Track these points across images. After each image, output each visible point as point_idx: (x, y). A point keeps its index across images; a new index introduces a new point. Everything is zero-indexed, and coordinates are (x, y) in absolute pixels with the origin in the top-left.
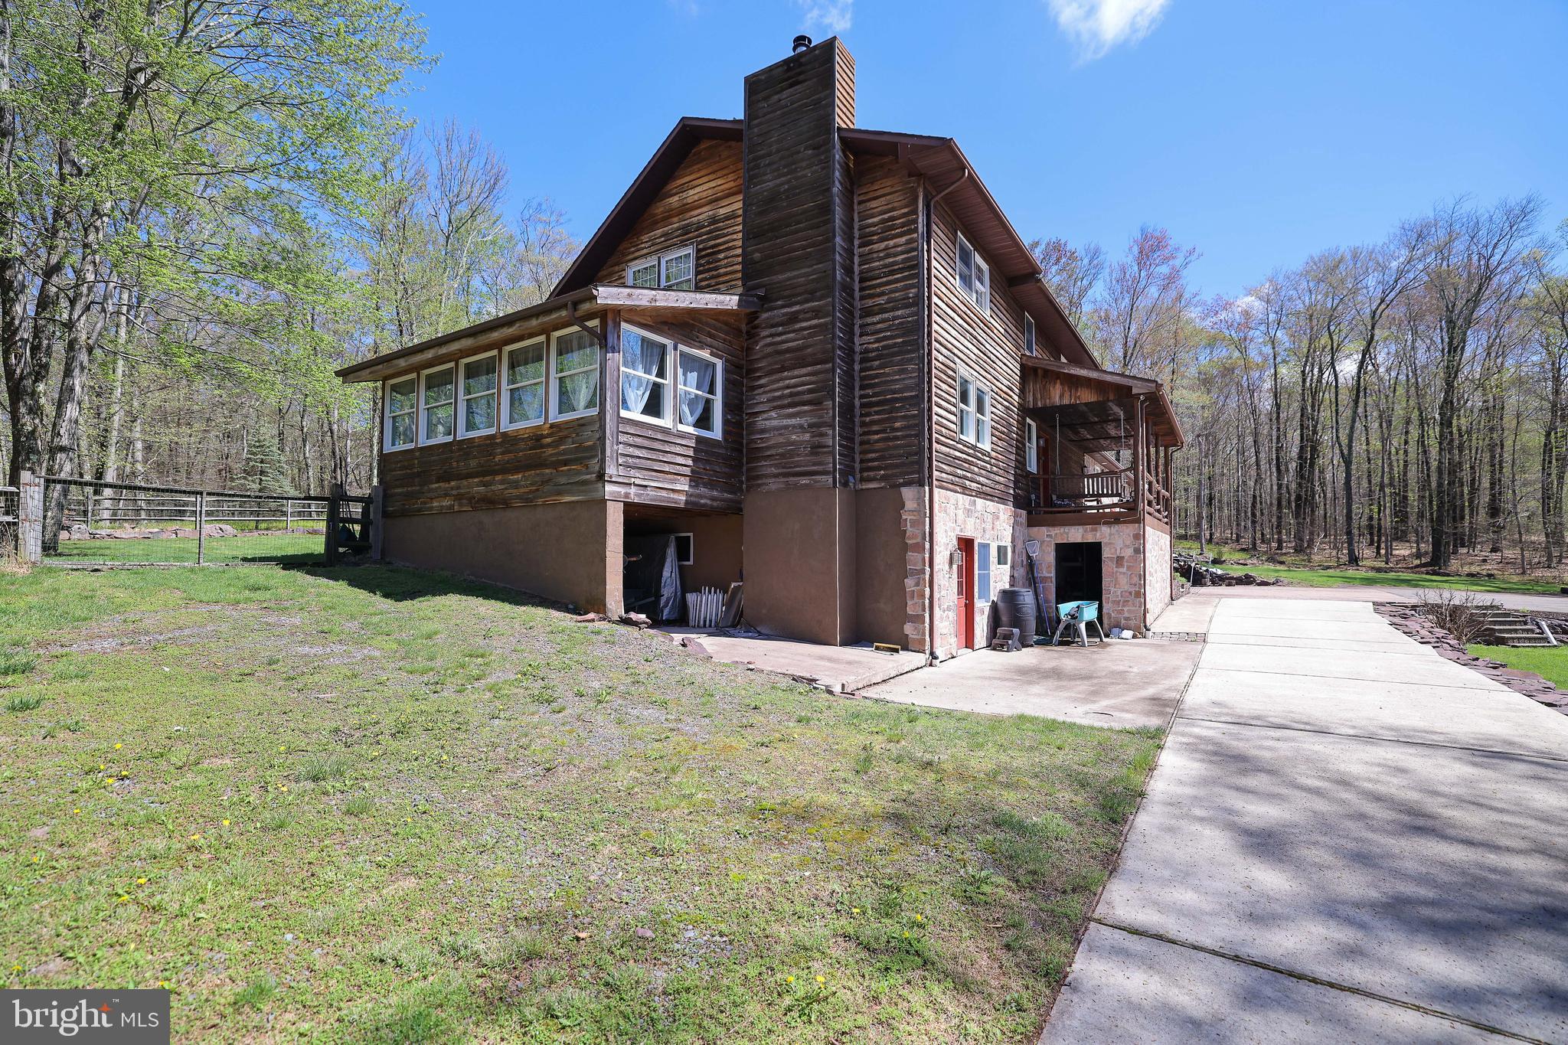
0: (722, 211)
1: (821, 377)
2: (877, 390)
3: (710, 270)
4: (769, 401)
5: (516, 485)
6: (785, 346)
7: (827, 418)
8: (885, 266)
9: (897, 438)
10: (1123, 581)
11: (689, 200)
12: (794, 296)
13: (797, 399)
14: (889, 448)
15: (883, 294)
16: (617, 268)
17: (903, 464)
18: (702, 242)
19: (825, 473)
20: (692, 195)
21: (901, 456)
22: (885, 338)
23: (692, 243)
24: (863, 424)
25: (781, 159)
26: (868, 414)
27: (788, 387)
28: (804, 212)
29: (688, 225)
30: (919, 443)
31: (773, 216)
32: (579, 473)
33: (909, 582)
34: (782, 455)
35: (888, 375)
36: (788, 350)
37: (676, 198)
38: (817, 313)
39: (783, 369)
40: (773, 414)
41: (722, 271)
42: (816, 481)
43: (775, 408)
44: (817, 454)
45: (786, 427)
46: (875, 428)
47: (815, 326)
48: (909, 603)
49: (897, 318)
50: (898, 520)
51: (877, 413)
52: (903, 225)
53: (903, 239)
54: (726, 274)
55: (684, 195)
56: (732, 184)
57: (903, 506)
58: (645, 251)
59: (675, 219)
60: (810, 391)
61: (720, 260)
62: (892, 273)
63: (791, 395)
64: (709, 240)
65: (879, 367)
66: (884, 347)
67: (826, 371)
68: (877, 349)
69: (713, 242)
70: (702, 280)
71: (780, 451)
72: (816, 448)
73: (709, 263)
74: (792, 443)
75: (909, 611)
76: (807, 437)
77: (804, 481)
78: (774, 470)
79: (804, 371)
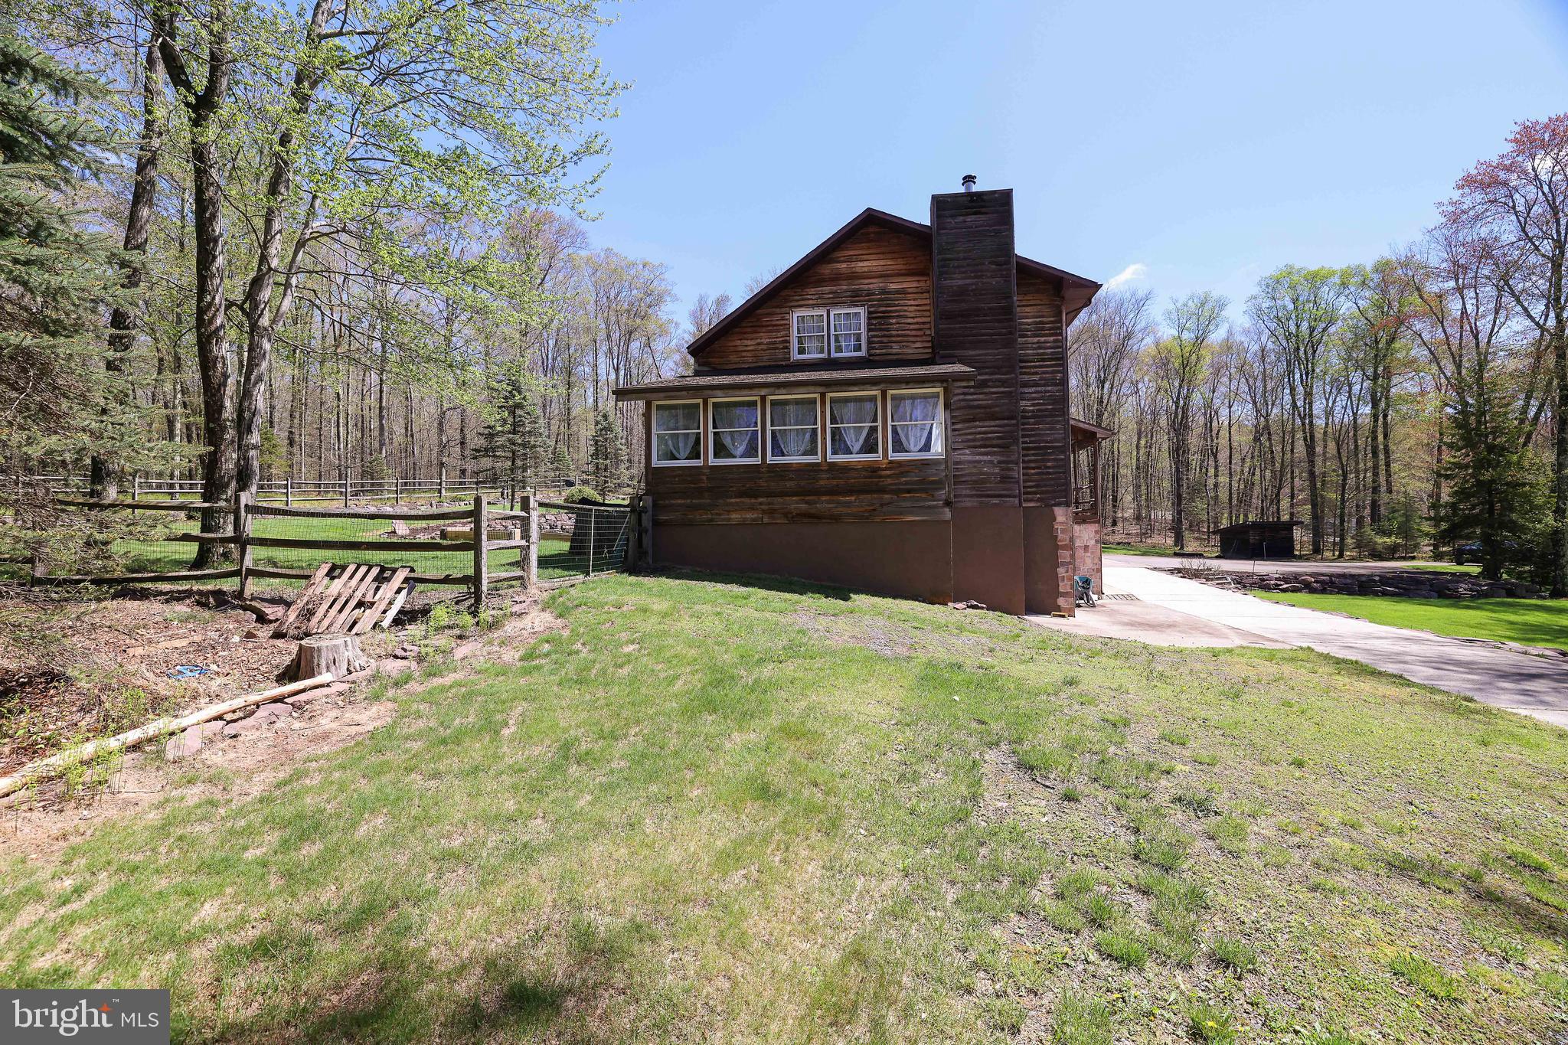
0: (892, 286)
1: (1007, 429)
2: (1033, 439)
3: (881, 330)
4: (962, 442)
5: (848, 504)
6: (976, 403)
7: (1014, 458)
8: (1038, 354)
9: (1050, 473)
10: (1089, 561)
11: (858, 270)
12: (983, 368)
13: (988, 443)
14: (1043, 480)
15: (1036, 373)
16: (778, 310)
17: (1054, 491)
18: (872, 306)
19: (1014, 497)
20: (862, 266)
21: (1053, 485)
22: (1038, 404)
23: (864, 305)
24: (1024, 462)
25: (968, 265)
26: (1027, 455)
27: (980, 433)
28: (990, 309)
29: (858, 290)
30: (1066, 478)
31: (964, 306)
32: (925, 500)
33: (1061, 571)
34: (975, 482)
35: (1042, 429)
36: (979, 407)
37: (844, 265)
38: (1003, 383)
39: (974, 420)
40: (967, 452)
41: (894, 333)
42: (1005, 502)
43: (969, 447)
44: (1004, 482)
45: (979, 462)
46: (1033, 465)
47: (1002, 392)
48: (1061, 584)
49: (1049, 391)
50: (1051, 528)
51: (1033, 455)
52: (1050, 329)
53: (1052, 339)
54: (898, 336)
55: (853, 265)
56: (902, 267)
57: (1055, 520)
58: (811, 302)
59: (845, 282)
60: (999, 438)
61: (892, 324)
62: (1043, 360)
63: (982, 439)
64: (880, 306)
65: (1034, 424)
66: (1038, 410)
67: (1013, 425)
68: (1033, 411)
69: (884, 309)
70: (873, 336)
71: (974, 478)
72: (1005, 479)
73: (880, 324)
74: (984, 474)
75: (1061, 590)
76: (997, 470)
77: (996, 501)
78: (968, 492)
79: (993, 423)
